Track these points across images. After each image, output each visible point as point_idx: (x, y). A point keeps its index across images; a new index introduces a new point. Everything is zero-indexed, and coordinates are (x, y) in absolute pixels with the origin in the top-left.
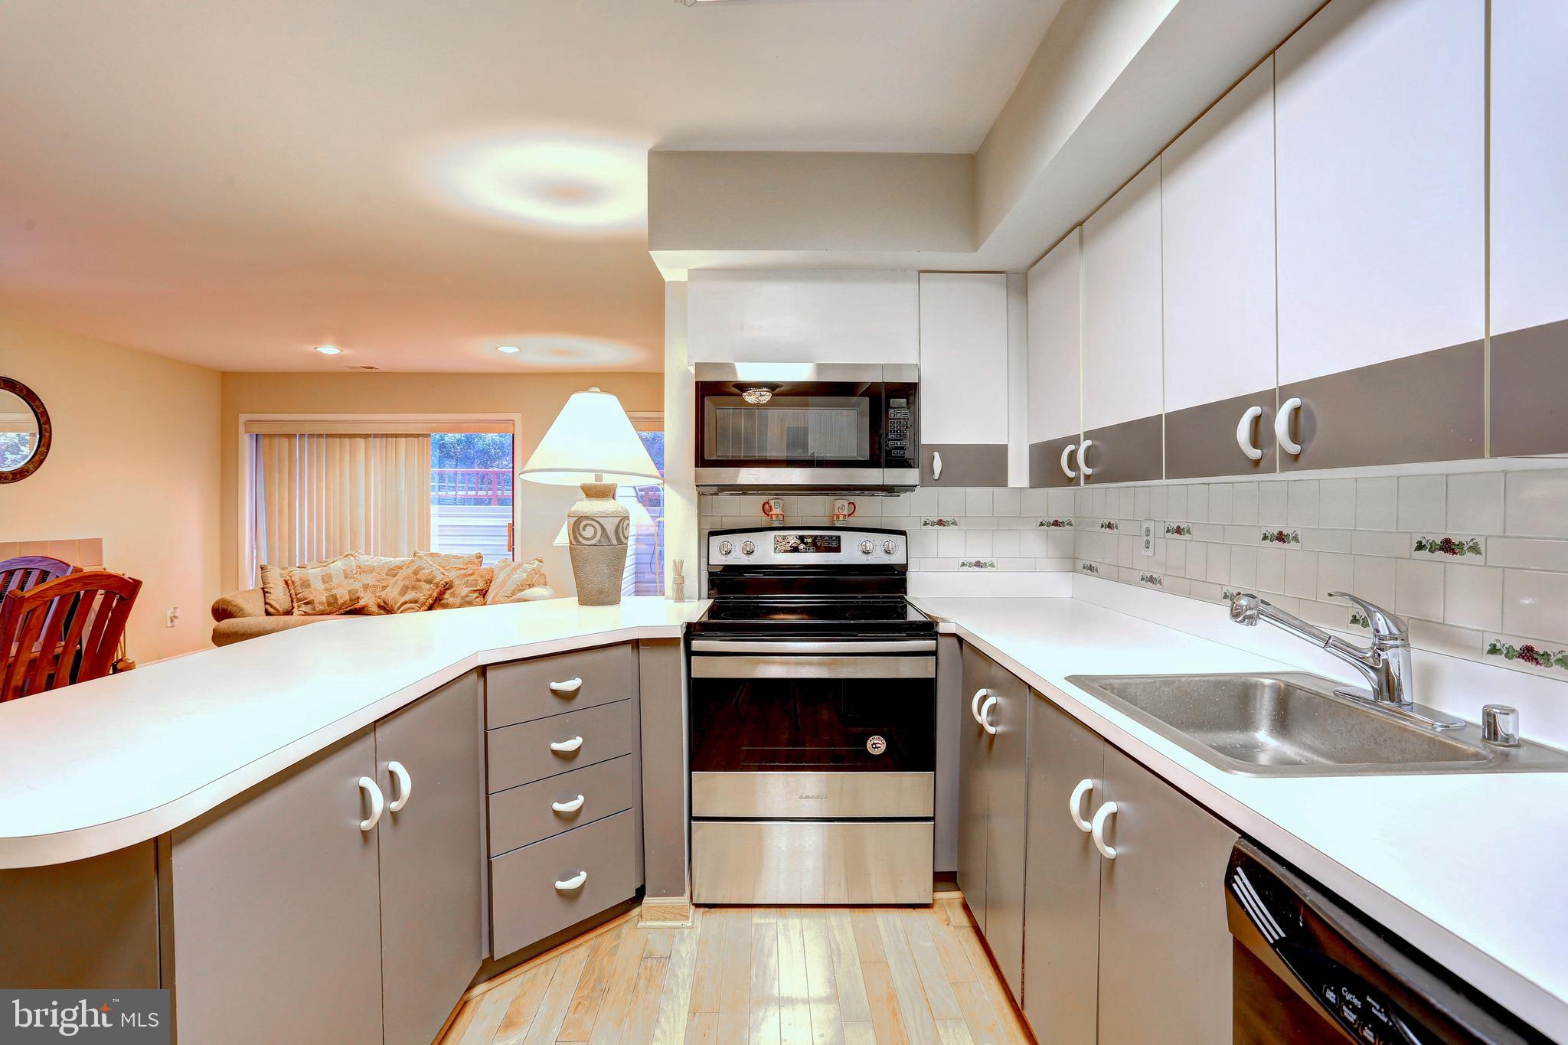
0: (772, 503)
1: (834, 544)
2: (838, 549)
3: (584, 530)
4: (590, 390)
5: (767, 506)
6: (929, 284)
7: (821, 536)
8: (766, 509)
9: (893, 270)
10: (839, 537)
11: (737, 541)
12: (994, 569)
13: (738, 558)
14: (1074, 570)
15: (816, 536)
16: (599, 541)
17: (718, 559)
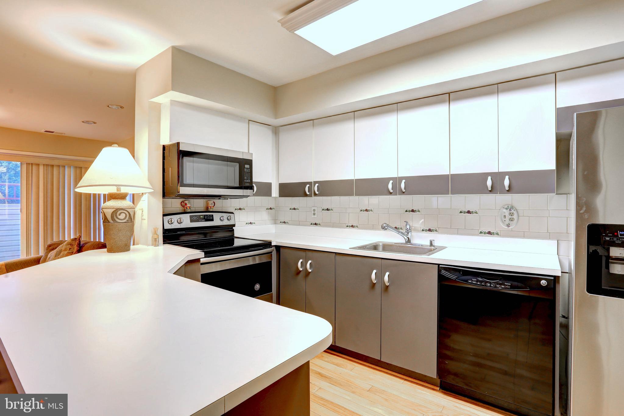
0: (187, 202)
1: (211, 218)
2: (212, 220)
3: (120, 215)
4: (112, 146)
5: (183, 203)
6: (252, 125)
7: (206, 215)
8: (183, 205)
9: (241, 118)
10: (213, 215)
11: (175, 218)
12: (255, 225)
13: (175, 226)
14: (275, 223)
15: (205, 215)
16: (127, 221)
17: (167, 227)
